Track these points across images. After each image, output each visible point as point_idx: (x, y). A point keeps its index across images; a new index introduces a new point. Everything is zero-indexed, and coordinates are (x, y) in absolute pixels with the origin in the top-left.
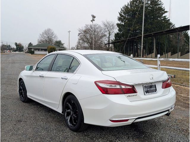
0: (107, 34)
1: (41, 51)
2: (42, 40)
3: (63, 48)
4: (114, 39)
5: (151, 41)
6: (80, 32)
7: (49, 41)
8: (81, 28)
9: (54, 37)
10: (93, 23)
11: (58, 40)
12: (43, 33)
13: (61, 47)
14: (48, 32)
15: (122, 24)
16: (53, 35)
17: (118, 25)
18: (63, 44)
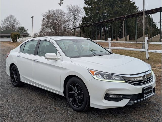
0: (72, 18)
1: (4, 38)
2: (4, 27)
3: (27, 34)
4: (82, 23)
5: (120, 24)
6: (44, 18)
7: (11, 28)
8: (45, 13)
9: (17, 23)
10: (61, 5)
11: (21, 26)
12: (5, 20)
13: (24, 33)
14: (10, 19)
15: (89, 8)
16: (16, 21)
17: (85, 8)
18: (26, 31)
